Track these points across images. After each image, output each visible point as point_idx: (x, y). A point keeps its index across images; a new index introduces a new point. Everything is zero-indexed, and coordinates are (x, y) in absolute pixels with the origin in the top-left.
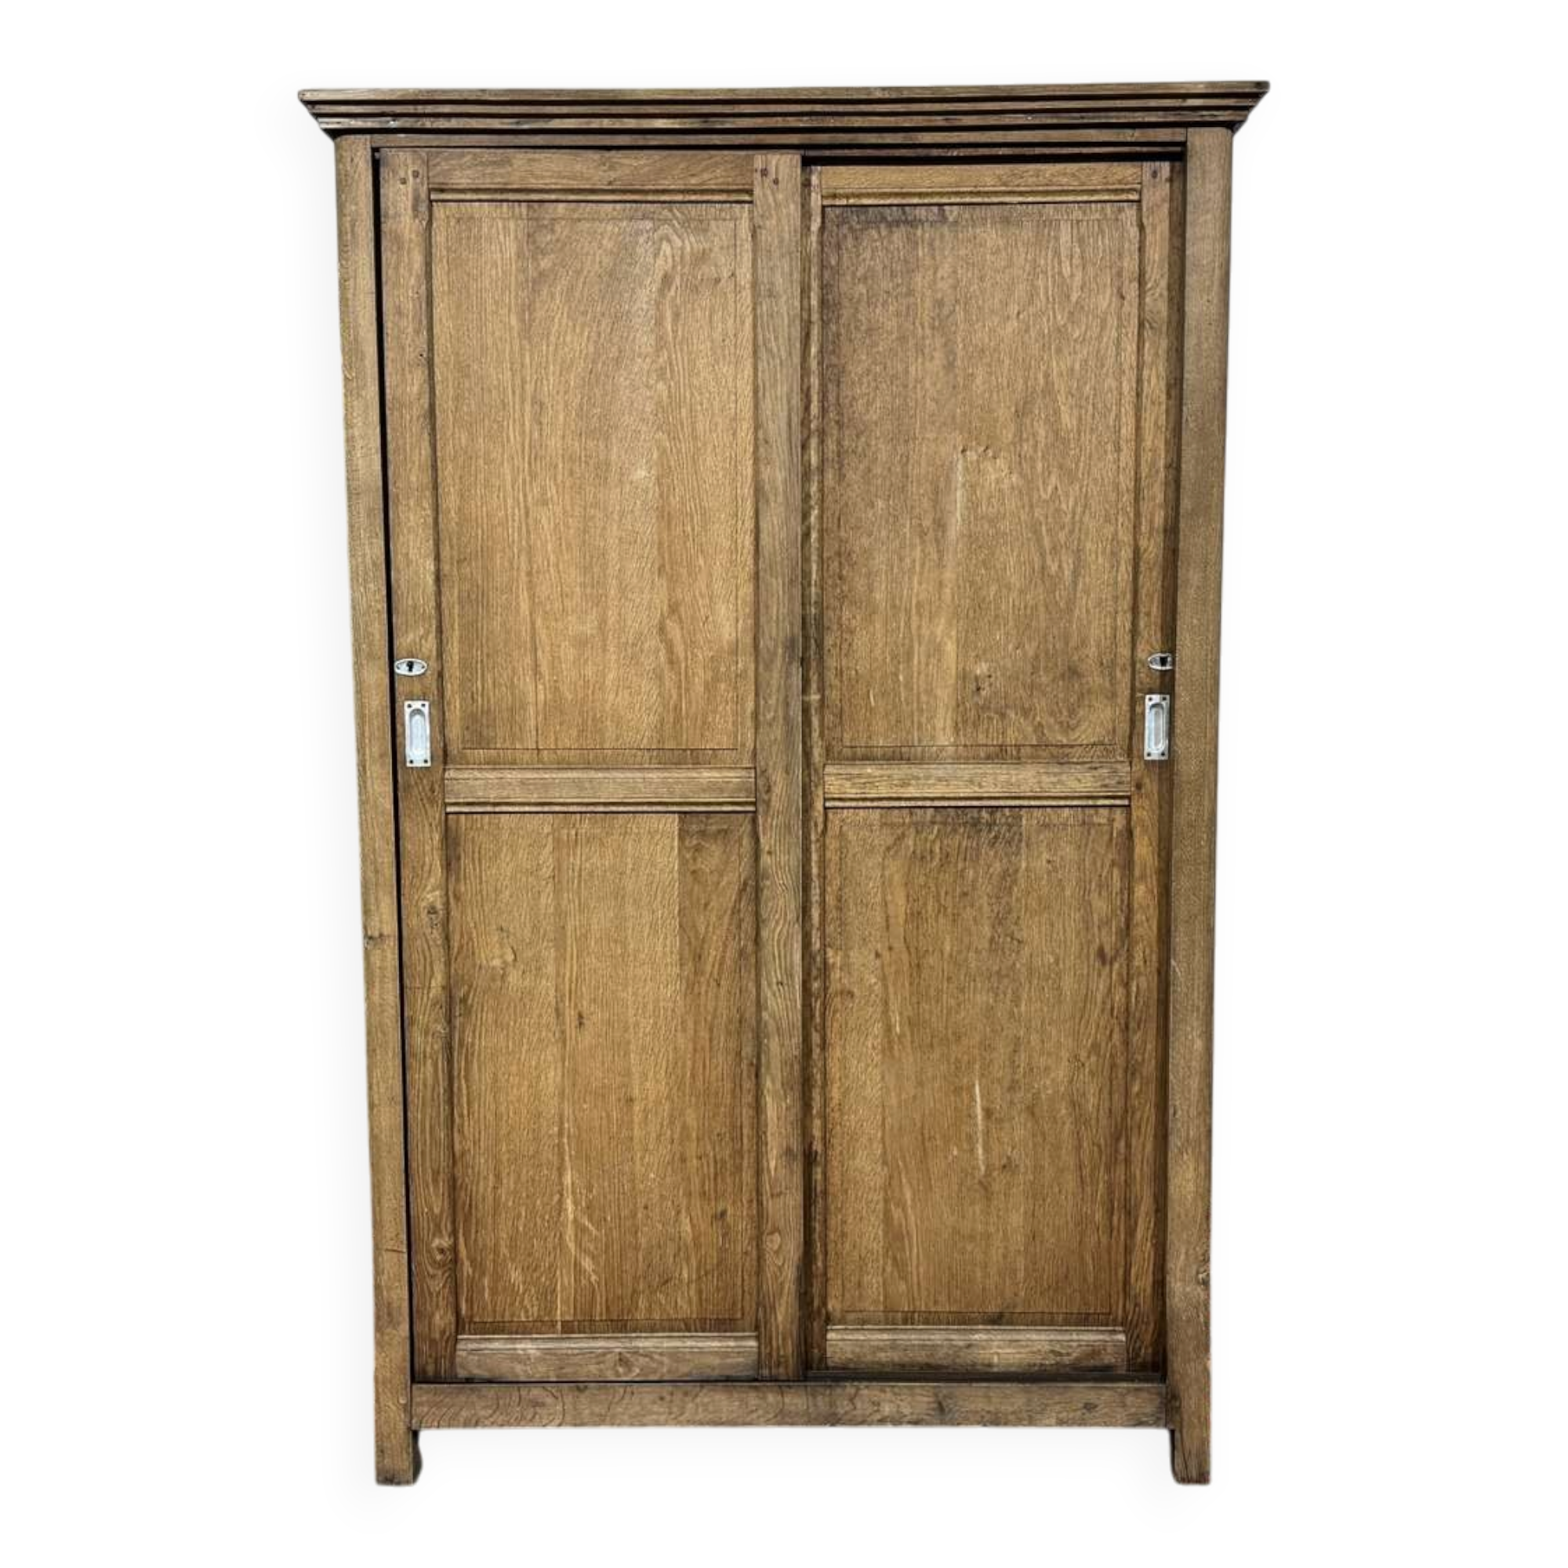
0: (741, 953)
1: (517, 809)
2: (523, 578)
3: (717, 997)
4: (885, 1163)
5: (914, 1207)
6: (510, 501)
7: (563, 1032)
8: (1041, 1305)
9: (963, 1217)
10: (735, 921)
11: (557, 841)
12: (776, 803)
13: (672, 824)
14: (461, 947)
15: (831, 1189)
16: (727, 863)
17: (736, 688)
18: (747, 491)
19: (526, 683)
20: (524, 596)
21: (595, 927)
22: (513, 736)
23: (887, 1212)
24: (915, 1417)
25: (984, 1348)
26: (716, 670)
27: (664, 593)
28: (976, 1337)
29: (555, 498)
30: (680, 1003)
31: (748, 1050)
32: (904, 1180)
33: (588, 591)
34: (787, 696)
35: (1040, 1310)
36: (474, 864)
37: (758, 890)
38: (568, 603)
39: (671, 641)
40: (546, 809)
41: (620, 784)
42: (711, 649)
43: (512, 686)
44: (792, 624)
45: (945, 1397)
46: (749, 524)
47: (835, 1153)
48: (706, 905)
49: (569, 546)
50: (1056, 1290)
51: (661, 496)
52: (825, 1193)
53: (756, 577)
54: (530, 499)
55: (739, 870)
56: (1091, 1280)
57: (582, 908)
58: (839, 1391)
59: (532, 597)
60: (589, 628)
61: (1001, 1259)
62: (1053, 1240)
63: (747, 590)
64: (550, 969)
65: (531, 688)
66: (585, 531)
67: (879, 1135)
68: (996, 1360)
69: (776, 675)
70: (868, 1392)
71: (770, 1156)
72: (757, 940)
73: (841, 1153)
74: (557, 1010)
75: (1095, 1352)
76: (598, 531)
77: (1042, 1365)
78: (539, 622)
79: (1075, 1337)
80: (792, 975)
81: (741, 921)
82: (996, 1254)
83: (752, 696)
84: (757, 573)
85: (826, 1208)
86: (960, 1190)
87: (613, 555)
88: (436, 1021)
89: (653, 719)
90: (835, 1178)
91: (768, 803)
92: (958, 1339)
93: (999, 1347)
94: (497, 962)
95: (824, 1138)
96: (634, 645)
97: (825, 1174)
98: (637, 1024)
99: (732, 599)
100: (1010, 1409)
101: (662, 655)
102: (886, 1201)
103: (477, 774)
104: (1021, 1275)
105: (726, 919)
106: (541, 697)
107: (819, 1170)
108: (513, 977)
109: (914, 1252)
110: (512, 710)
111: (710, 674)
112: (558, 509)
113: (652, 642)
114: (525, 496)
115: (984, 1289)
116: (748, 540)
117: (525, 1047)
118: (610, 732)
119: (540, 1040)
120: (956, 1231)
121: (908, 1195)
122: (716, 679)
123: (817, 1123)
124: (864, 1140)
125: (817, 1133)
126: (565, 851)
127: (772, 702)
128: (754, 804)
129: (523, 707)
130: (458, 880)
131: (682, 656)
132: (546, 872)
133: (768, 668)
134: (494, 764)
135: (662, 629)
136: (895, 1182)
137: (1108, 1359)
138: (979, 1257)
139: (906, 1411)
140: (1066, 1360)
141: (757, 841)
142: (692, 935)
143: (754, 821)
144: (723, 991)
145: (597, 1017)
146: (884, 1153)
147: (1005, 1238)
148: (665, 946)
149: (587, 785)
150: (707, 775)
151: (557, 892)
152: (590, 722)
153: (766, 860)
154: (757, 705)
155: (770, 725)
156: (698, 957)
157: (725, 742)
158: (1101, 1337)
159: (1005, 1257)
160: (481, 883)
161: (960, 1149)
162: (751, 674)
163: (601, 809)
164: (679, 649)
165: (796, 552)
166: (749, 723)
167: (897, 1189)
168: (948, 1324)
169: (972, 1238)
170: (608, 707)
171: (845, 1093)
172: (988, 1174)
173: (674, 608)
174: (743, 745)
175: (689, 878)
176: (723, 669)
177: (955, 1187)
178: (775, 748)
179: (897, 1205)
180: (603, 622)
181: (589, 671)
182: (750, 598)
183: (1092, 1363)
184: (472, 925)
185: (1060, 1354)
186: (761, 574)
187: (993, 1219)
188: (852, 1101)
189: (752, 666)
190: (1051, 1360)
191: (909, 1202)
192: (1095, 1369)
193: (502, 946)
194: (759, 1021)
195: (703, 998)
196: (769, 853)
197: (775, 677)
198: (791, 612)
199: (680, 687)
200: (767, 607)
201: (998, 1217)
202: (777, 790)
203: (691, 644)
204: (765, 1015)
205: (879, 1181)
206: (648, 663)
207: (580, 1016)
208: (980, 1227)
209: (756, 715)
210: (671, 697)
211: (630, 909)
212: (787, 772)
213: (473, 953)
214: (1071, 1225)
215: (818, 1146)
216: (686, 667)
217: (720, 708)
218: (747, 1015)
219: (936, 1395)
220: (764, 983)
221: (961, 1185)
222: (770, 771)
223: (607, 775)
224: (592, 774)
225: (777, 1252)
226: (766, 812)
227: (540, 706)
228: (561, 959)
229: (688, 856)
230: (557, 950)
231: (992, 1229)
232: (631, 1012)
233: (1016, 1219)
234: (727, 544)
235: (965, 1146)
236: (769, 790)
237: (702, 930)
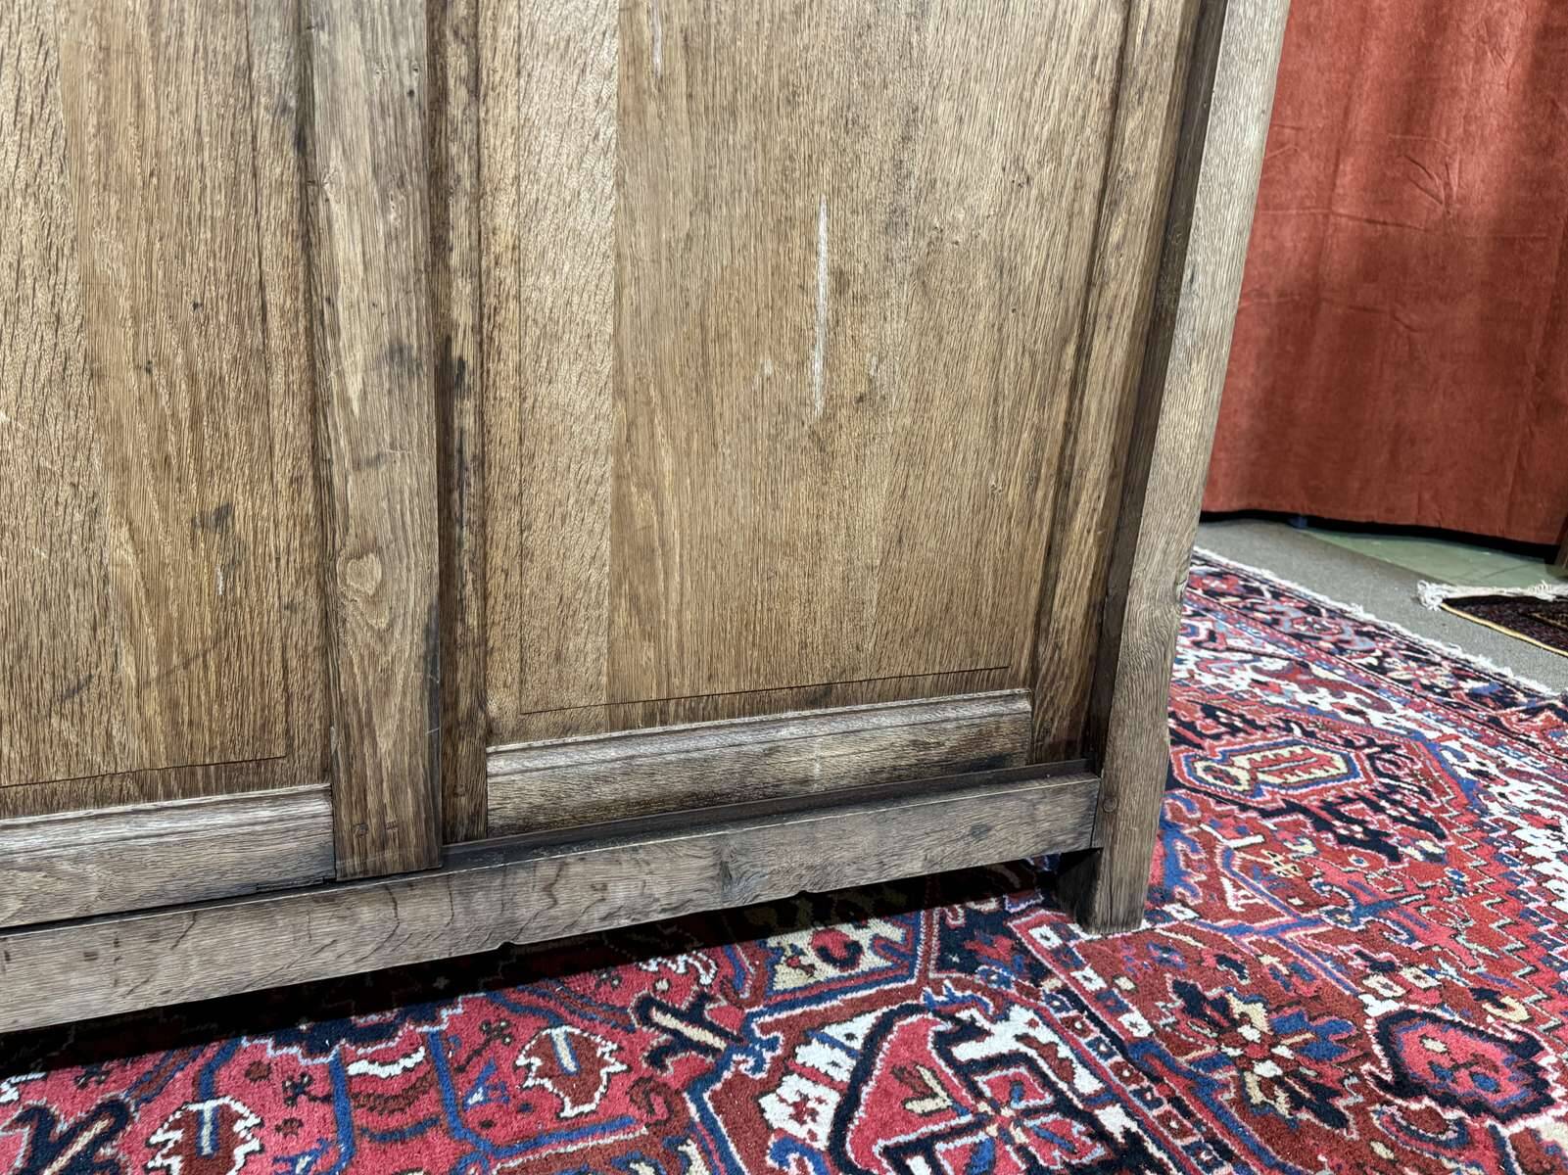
4: (620, 393)
5: (677, 489)
8: (901, 663)
9: (776, 507)
15: (496, 454)
23: (621, 502)
24: (674, 899)
25: (797, 753)
28: (784, 733)
32: (659, 430)
35: (897, 671)
45: (733, 853)
47: (503, 369)
50: (928, 634)
52: (482, 462)
56: (986, 610)
58: (522, 876)
61: (838, 585)
62: (932, 543)
67: (610, 329)
68: (817, 770)
70: (584, 868)
71: (346, 363)
73: (519, 369)
75: (982, 736)
77: (894, 768)
79: (952, 714)
82: (830, 577)
85: (485, 499)
86: (773, 451)
90: (505, 422)
92: (749, 740)
93: (825, 747)
95: (478, 329)
97: (480, 414)
100: (848, 855)
102: (619, 478)
104: (871, 612)
107: (469, 405)
109: (675, 585)
115: (804, 645)
120: (758, 536)
121: (668, 464)
123: (462, 288)
124: (573, 338)
125: (462, 315)
136: (641, 436)
137: (999, 745)
138: (798, 583)
139: (659, 891)
140: (934, 754)
146: (619, 370)
147: (849, 545)
158: (991, 709)
159: (846, 579)
161: (777, 358)
167: (643, 450)
168: (731, 715)
169: (789, 550)
171: (528, 216)
172: (827, 418)
177: (763, 444)
179: (642, 486)
183: (975, 754)
185: (926, 746)
187: (831, 507)
188: (544, 239)
190: (912, 757)
191: (668, 480)
192: (978, 765)
201: (841, 502)
205: (607, 433)
208: (805, 525)
214: (967, 512)
215: (464, 347)
219: (717, 853)
221: (773, 439)
225: (374, 601)
231: (827, 527)
233: (874, 504)
235: (790, 357)
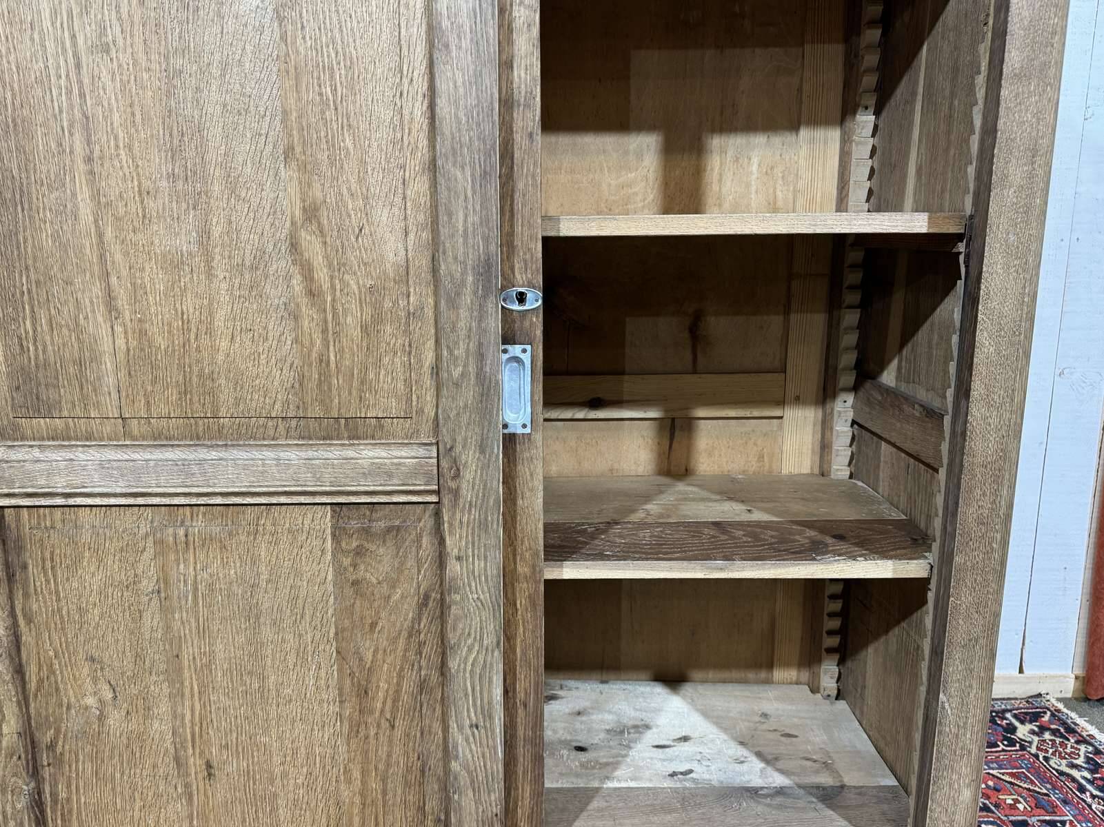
0: (422, 686)
1: (98, 501)
2: (81, 167)
3: (390, 741)
6: (50, 45)
7: (187, 786)
10: (414, 646)
11: (159, 543)
12: (467, 493)
13: (325, 519)
14: (40, 681)
16: (400, 570)
17: (407, 332)
18: (416, 32)
19: (98, 326)
20: (84, 194)
21: (220, 655)
22: (84, 398)
26: (377, 306)
27: (293, 190)
29: (120, 42)
30: (342, 749)
31: (432, 804)
33: (180, 184)
34: (480, 345)
36: (45, 575)
37: (443, 606)
38: (150, 204)
39: (308, 261)
40: (140, 501)
41: (245, 467)
42: (369, 274)
43: (77, 328)
44: (486, 239)
46: (421, 85)
48: (373, 625)
49: (146, 119)
51: (284, 38)
53: (433, 167)
54: (81, 40)
55: (418, 577)
57: (202, 632)
59: (96, 195)
60: (185, 242)
63: (419, 187)
64: (163, 708)
65: (104, 331)
66: (168, 94)
69: (463, 313)
72: (443, 668)
74: (177, 759)
76: (190, 94)
78: (109, 234)
80: (491, 717)
81: (421, 644)
83: (431, 344)
84: (433, 162)
87: (215, 134)
88: (15, 775)
89: (289, 376)
91: (456, 493)
94: (90, 701)
96: (254, 268)
98: (285, 775)
99: (398, 200)
101: (297, 282)
103: (36, 453)
105: (401, 643)
106: (121, 342)
108: (115, 719)
110: (80, 363)
111: (368, 311)
112: (125, 58)
113: (281, 264)
114: (73, 37)
116: (419, 110)
117: (138, 804)
118: (226, 396)
119: (158, 796)
122: (378, 319)
126: (172, 557)
127: (460, 352)
128: (438, 492)
129: (96, 359)
130: (26, 595)
131: (326, 286)
132: (147, 585)
133: (453, 304)
134: (63, 437)
135: (294, 246)
141: (442, 542)
142: (354, 663)
143: (437, 515)
144: (398, 733)
145: (232, 767)
148: (317, 678)
149: (195, 469)
150: (369, 454)
151: (166, 610)
152: (195, 379)
153: (453, 568)
154: (438, 358)
155: (457, 385)
156: (363, 692)
157: (395, 408)
160: (58, 600)
162: (429, 313)
163: (219, 500)
164: (322, 275)
165: (491, 129)
166: (428, 382)
170: (220, 357)
173: (311, 213)
174: (420, 412)
175: (349, 591)
176: (388, 304)
178: (465, 418)
180: (205, 234)
181: (189, 305)
182: (425, 200)
184: (51, 653)
186: (439, 163)
189: (431, 301)
193: (95, 680)
194: (447, 771)
195: (372, 741)
196: (459, 558)
197: (464, 319)
198: (485, 221)
199: (325, 331)
200: (450, 215)
202: (468, 475)
203: (338, 267)
204: (455, 766)
206: (275, 294)
207: (209, 766)
209: (436, 370)
210: (312, 343)
211: (267, 632)
212: (482, 451)
213: (57, 689)
216: (334, 300)
217: (386, 360)
218: (432, 762)
220: (453, 725)
222: (459, 448)
223: (222, 454)
224: (202, 454)
226: (455, 503)
227: (121, 356)
228: (177, 695)
229: (347, 561)
230: (171, 683)
232: (277, 759)
234: (386, 114)
236: (457, 476)
237: (369, 656)
